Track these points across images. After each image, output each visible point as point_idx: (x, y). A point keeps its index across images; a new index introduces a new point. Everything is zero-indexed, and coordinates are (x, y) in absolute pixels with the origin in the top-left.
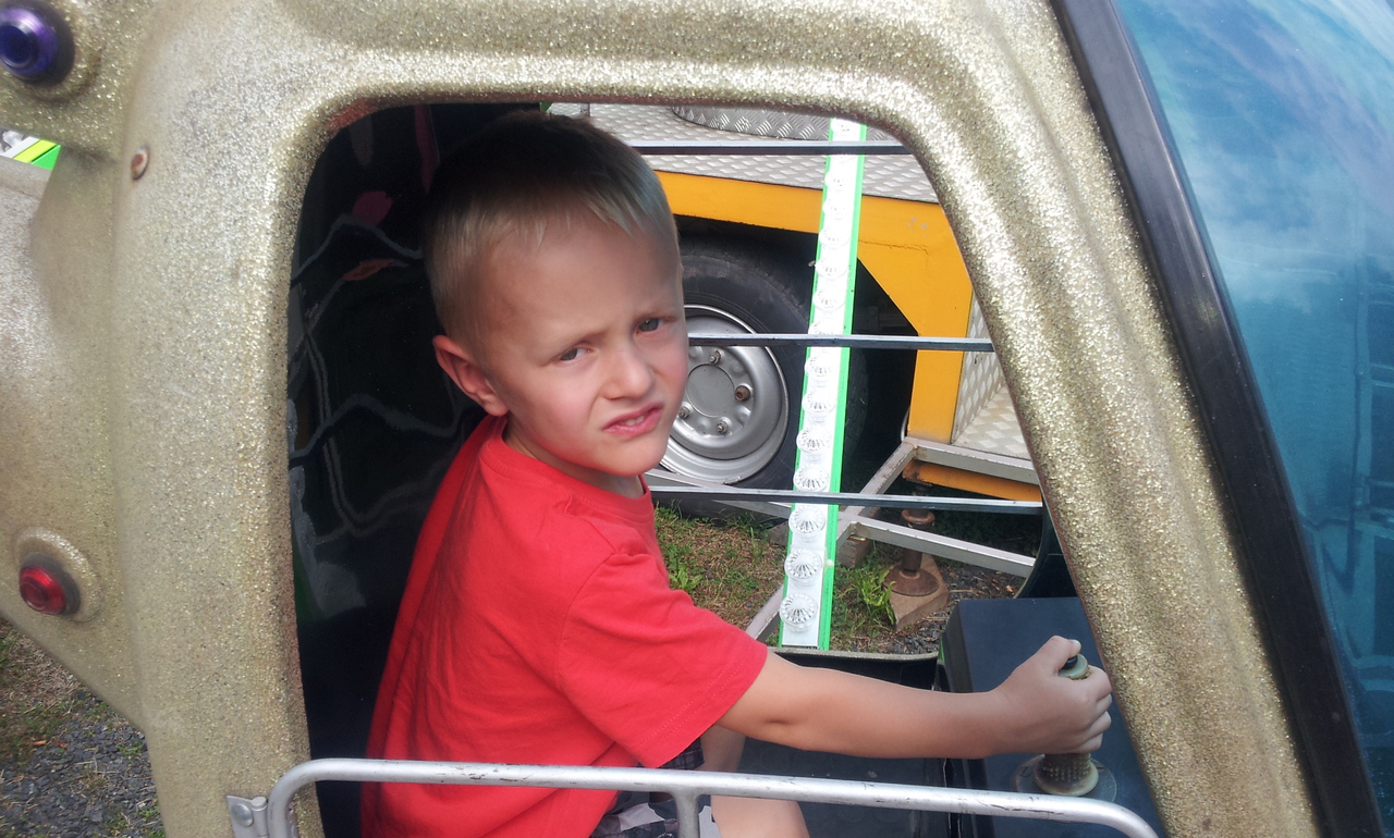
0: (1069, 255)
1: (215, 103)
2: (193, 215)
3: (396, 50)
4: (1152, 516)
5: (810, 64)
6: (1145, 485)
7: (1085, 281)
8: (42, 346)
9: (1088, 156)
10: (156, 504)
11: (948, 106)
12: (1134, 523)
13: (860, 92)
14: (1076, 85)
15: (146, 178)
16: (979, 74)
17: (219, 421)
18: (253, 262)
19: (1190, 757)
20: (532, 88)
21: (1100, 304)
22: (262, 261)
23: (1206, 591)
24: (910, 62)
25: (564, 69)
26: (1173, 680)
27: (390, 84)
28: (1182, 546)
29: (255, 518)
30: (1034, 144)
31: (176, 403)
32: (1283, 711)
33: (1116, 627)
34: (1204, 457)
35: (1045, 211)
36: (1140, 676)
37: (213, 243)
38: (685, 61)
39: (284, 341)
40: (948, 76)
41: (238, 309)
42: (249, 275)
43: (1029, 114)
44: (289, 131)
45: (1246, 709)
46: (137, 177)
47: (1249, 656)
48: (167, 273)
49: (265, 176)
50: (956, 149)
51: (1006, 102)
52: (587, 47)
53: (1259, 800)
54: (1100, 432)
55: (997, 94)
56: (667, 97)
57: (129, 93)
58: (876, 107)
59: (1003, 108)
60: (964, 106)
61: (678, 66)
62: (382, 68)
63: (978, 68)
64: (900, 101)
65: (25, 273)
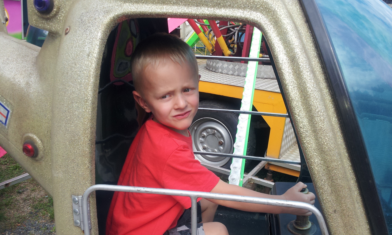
0: (300, 54)
1: (88, 15)
2: (80, 41)
3: (133, 3)
4: (320, 122)
5: (236, 8)
6: (318, 114)
7: (304, 61)
8: (36, 85)
9: (306, 33)
10: (62, 114)
11: (270, 19)
12: (315, 124)
13: (248, 15)
14: (303, 17)
15: (69, 34)
16: (278, 11)
17: (81, 92)
18: (93, 52)
19: (330, 191)
20: (166, 13)
21: (307, 67)
22: (96, 52)
23: (334, 143)
24: (261, 8)
25: (175, 9)
26: (325, 168)
27: (131, 11)
28: (328, 131)
29: (87, 117)
30: (291, 27)
31: (70, 87)
32: (356, 181)
33: (310, 153)
34: (335, 109)
35: (294, 44)
36: (316, 167)
37: (84, 48)
38: (205, 7)
39: (99, 73)
40: (270, 11)
41: (88, 64)
42: (92, 55)
43: (290, 20)
44: (105, 22)
45: (345, 178)
46: (66, 34)
47: (347, 164)
48: (71, 55)
49: (98, 32)
50: (272, 29)
51: (285, 17)
52: (181, 3)
53: (350, 205)
54: (306, 100)
55: (283, 15)
56: (200, 16)
57: (66, 17)
58: (252, 19)
59: (284, 19)
60: (274, 19)
61: (203, 8)
62: (130, 7)
63: (278, 9)
64: (258, 18)
65: (34, 68)
